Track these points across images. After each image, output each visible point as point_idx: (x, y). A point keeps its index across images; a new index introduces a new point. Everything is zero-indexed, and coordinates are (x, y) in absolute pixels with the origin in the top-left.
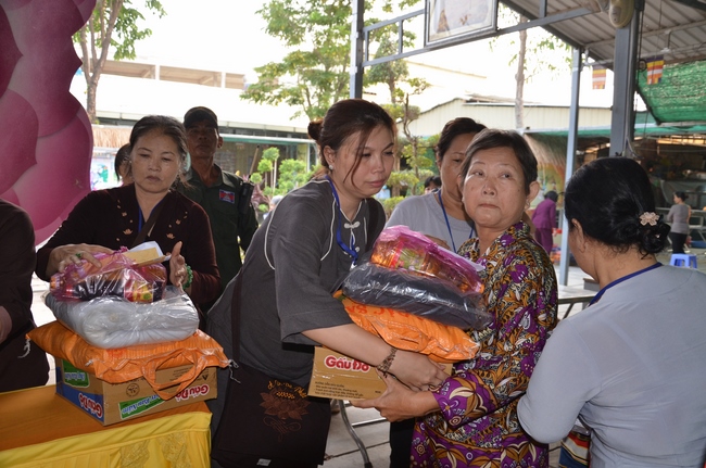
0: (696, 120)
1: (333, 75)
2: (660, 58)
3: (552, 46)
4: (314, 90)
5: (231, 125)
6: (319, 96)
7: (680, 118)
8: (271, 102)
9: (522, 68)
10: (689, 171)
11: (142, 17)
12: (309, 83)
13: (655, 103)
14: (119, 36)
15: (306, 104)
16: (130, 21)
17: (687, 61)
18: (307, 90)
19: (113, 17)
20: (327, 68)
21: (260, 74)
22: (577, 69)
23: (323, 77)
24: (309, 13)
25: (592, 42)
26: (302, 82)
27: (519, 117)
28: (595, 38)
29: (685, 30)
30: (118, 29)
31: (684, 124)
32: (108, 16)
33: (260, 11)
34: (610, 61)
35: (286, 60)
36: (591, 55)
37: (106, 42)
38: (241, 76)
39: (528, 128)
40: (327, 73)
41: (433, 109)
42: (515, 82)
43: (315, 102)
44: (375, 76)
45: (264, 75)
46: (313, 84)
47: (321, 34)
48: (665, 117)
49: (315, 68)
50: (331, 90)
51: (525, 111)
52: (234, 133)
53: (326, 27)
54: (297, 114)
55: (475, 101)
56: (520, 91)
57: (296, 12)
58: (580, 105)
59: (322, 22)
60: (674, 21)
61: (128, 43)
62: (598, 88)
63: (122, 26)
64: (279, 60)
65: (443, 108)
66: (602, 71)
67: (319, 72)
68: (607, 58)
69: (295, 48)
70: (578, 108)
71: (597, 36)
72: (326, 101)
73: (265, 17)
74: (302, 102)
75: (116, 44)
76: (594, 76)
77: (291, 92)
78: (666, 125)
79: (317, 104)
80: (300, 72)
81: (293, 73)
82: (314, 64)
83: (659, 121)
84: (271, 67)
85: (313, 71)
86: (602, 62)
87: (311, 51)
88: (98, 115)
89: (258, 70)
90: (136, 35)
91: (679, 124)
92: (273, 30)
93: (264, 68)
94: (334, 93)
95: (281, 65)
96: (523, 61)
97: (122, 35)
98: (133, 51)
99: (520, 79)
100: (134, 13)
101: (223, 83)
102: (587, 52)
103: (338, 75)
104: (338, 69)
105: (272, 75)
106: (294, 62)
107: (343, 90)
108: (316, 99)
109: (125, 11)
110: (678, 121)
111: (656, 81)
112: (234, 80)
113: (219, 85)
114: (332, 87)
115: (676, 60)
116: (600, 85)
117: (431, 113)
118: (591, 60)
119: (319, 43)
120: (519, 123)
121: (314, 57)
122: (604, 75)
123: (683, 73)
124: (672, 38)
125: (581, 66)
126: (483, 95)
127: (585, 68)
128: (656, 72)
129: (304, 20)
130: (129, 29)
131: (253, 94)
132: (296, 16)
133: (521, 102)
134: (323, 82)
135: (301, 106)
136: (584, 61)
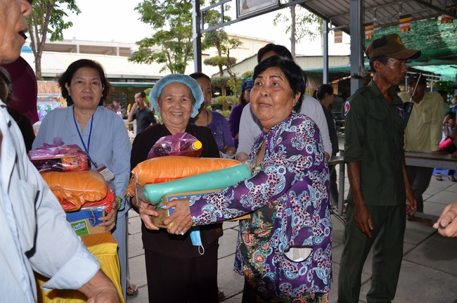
1: (183, 44)
3: (310, 21)
4: (172, 53)
5: (124, 77)
6: (176, 56)
8: (147, 62)
9: (293, 34)
11: (66, 14)
12: (169, 49)
14: (53, 27)
15: (168, 62)
16: (59, 17)
17: (386, 26)
18: (168, 53)
19: (48, 16)
20: (179, 40)
21: (139, 46)
22: (326, 32)
23: (177, 45)
24: (166, 8)
25: (333, 16)
26: (164, 49)
28: (335, 14)
29: (383, 8)
30: (52, 23)
32: (45, 15)
33: (137, 8)
34: (344, 26)
35: (154, 36)
36: (332, 24)
37: (44, 31)
38: (128, 49)
40: (179, 43)
41: (243, 61)
44: (208, 41)
45: (142, 46)
46: (172, 50)
47: (174, 20)
49: (172, 40)
50: (182, 53)
51: (297, 59)
52: (126, 81)
53: (177, 16)
54: (164, 68)
56: (293, 48)
57: (159, 8)
58: (329, 54)
59: (174, 13)
60: (377, 3)
61: (59, 31)
62: (338, 42)
63: (54, 21)
64: (150, 37)
65: (249, 61)
66: (340, 32)
67: (176, 43)
68: (341, 25)
69: (159, 29)
71: (336, 12)
72: (180, 59)
73: (140, 12)
74: (165, 61)
75: (50, 32)
76: (335, 35)
77: (159, 55)
79: (174, 62)
80: (163, 43)
81: (159, 44)
82: (172, 38)
84: (146, 41)
85: (171, 42)
86: (340, 27)
87: (169, 30)
88: (43, 75)
89: (138, 43)
90: (63, 26)
92: (146, 19)
93: (142, 41)
94: (184, 54)
95: (151, 40)
96: (294, 30)
97: (54, 26)
98: (62, 36)
99: (293, 41)
100: (61, 13)
101: (118, 54)
103: (186, 44)
104: (185, 40)
105: (147, 46)
106: (159, 38)
107: (190, 53)
108: (174, 59)
109: (55, 11)
111: (370, 37)
112: (124, 52)
113: (116, 55)
114: (183, 51)
115: (380, 25)
116: (338, 40)
117: (242, 64)
118: (333, 27)
119: (173, 25)
121: (171, 34)
122: (342, 35)
123: (384, 33)
124: (377, 13)
125: (328, 30)
127: (330, 31)
128: (370, 32)
129: (164, 12)
130: (58, 22)
131: (136, 58)
132: (159, 10)
133: (295, 54)
134: (178, 48)
135: (165, 63)
136: (329, 27)
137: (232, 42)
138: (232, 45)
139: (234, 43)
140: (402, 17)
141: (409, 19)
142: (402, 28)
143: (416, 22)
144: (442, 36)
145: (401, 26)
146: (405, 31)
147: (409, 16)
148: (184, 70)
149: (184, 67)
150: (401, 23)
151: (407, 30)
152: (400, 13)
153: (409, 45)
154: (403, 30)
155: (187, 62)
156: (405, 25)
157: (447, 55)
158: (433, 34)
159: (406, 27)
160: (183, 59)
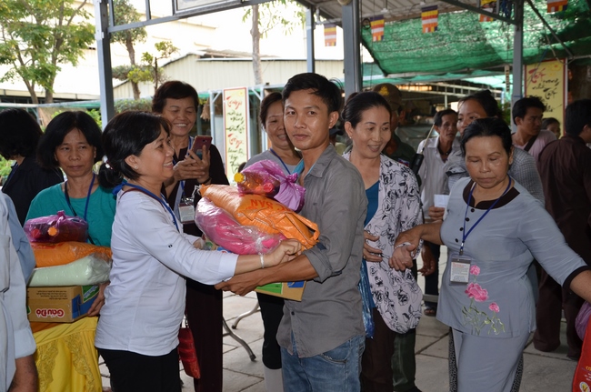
0: (416, 71)
1: (48, 29)
2: (380, 17)
4: (23, 46)
6: (33, 52)
7: (403, 69)
9: (256, 23)
10: (419, 117)
12: (19, 38)
13: (381, 57)
15: (18, 63)
17: (404, 19)
18: (17, 46)
20: (39, 20)
22: (310, 27)
23: (37, 33)
25: (322, 1)
26: (8, 38)
27: (257, 73)
31: (407, 75)
34: (339, 20)
36: (322, 14)
39: (268, 84)
40: (39, 27)
42: (251, 37)
43: (27, 60)
46: (24, 39)
48: (391, 69)
49: (22, 20)
50: (48, 47)
51: (263, 66)
54: (8, 76)
55: (209, 56)
56: (256, 47)
58: (316, 58)
62: (330, 45)
66: (332, 29)
67: (30, 26)
68: (337, 17)
70: (314, 61)
72: (42, 60)
74: (12, 61)
76: (326, 34)
78: (392, 76)
79: (31, 63)
83: (386, 73)
85: (22, 24)
86: (332, 21)
91: (403, 75)
94: (51, 50)
96: (257, 15)
99: (256, 35)
102: (318, 12)
103: (54, 30)
104: (52, 22)
108: (30, 57)
110: (402, 72)
111: (380, 39)
114: (47, 43)
115: (394, 18)
116: (332, 43)
118: (322, 19)
120: (258, 80)
122: (335, 33)
123: (401, 30)
125: (313, 24)
126: (217, 50)
127: (317, 26)
128: (381, 30)
133: (258, 57)
134: (37, 38)
135: (12, 65)
136: (316, 20)
137: (161, 46)
138: (162, 51)
139: (164, 49)
140: (425, 9)
141: (435, 12)
142: (425, 26)
143: (448, 15)
144: (488, 36)
145: (424, 22)
146: (429, 30)
147: (434, 8)
148: (52, 79)
149: (53, 75)
150: (425, 18)
151: (433, 29)
152: (422, 4)
153: (441, 50)
154: (427, 30)
155: (58, 64)
156: (430, 21)
157: (497, 64)
158: (474, 33)
159: (432, 24)
160: (50, 59)
